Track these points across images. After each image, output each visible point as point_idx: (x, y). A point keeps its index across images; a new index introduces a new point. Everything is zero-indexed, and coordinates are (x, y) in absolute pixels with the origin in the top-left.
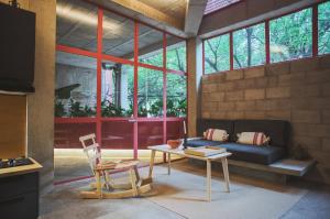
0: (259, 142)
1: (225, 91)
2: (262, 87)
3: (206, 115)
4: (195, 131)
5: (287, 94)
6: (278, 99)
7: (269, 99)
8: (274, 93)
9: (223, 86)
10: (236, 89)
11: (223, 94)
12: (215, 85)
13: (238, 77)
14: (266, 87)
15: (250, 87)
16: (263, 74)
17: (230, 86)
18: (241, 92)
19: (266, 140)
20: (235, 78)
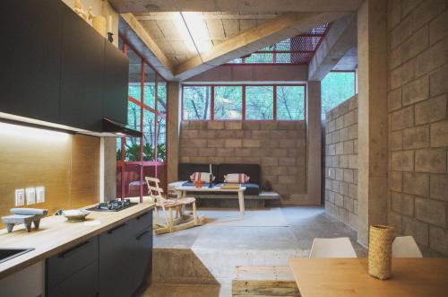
0: (243, 181)
1: (207, 139)
2: (239, 138)
3: (186, 160)
4: (176, 175)
5: (258, 145)
6: (252, 148)
7: (245, 148)
8: (249, 143)
9: (204, 133)
10: (217, 137)
11: (204, 141)
12: (196, 132)
13: (220, 127)
14: (242, 138)
15: (231, 137)
16: (240, 127)
17: (211, 134)
18: (222, 141)
19: (248, 178)
20: (215, 127)
